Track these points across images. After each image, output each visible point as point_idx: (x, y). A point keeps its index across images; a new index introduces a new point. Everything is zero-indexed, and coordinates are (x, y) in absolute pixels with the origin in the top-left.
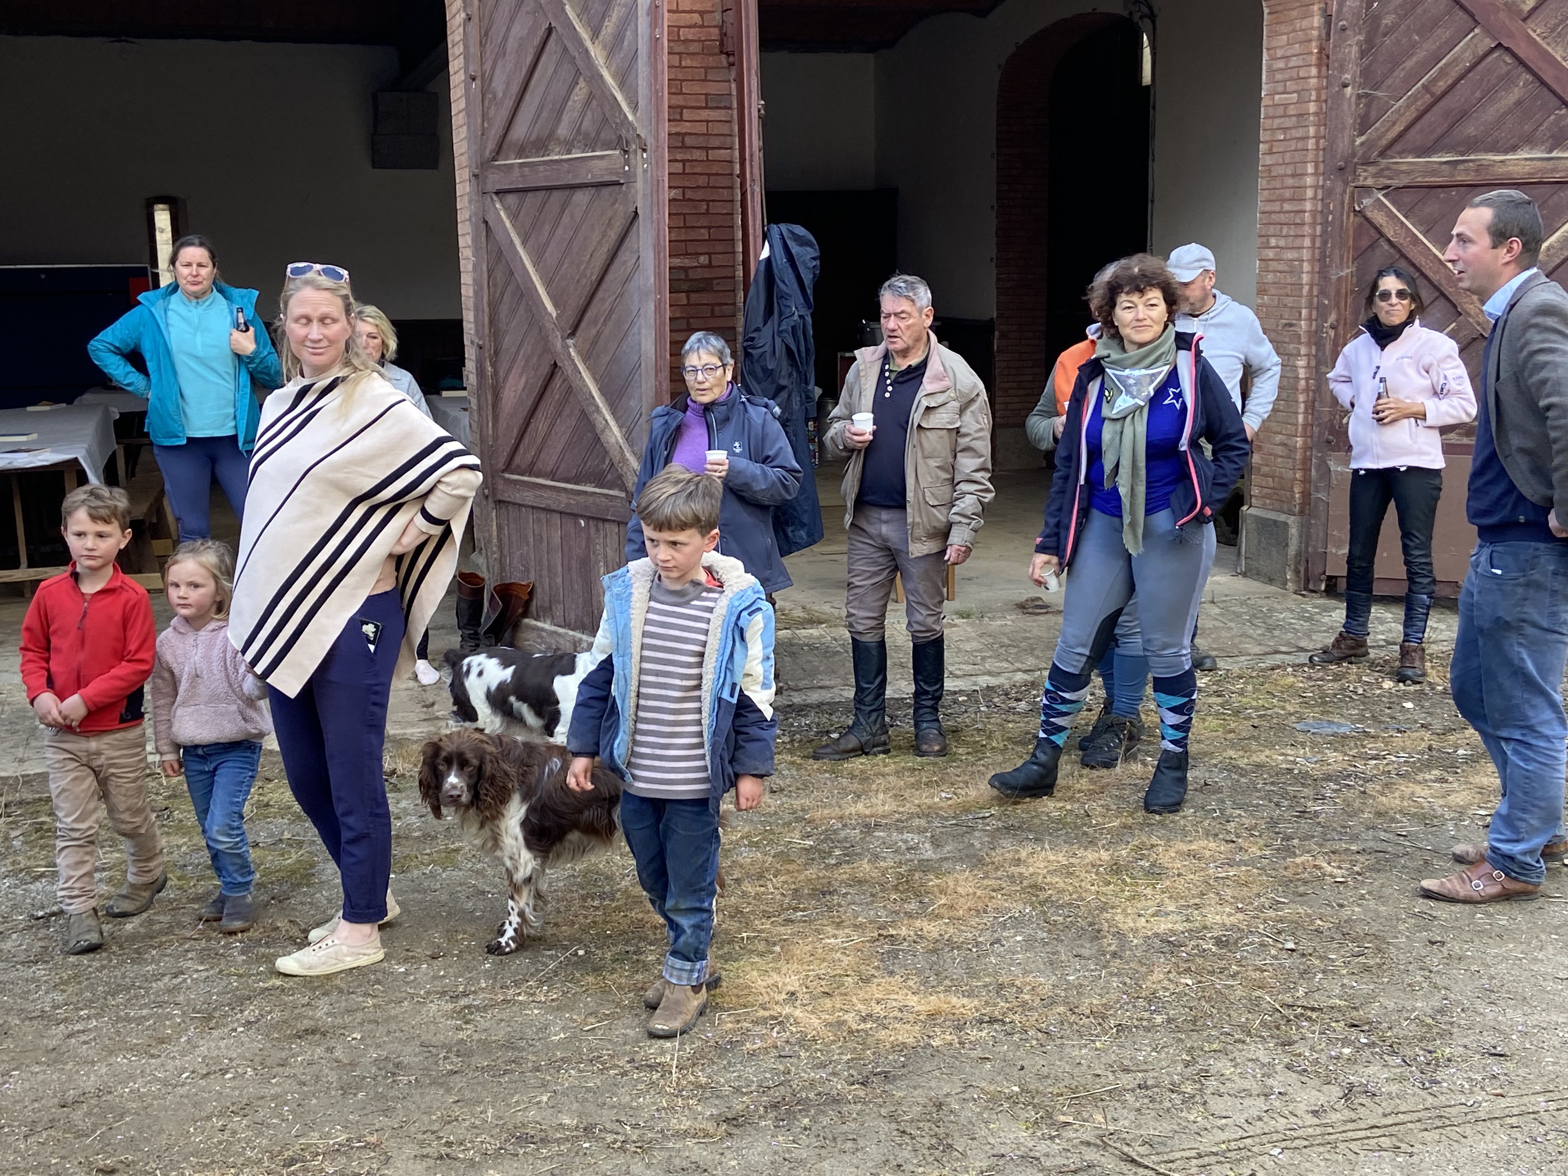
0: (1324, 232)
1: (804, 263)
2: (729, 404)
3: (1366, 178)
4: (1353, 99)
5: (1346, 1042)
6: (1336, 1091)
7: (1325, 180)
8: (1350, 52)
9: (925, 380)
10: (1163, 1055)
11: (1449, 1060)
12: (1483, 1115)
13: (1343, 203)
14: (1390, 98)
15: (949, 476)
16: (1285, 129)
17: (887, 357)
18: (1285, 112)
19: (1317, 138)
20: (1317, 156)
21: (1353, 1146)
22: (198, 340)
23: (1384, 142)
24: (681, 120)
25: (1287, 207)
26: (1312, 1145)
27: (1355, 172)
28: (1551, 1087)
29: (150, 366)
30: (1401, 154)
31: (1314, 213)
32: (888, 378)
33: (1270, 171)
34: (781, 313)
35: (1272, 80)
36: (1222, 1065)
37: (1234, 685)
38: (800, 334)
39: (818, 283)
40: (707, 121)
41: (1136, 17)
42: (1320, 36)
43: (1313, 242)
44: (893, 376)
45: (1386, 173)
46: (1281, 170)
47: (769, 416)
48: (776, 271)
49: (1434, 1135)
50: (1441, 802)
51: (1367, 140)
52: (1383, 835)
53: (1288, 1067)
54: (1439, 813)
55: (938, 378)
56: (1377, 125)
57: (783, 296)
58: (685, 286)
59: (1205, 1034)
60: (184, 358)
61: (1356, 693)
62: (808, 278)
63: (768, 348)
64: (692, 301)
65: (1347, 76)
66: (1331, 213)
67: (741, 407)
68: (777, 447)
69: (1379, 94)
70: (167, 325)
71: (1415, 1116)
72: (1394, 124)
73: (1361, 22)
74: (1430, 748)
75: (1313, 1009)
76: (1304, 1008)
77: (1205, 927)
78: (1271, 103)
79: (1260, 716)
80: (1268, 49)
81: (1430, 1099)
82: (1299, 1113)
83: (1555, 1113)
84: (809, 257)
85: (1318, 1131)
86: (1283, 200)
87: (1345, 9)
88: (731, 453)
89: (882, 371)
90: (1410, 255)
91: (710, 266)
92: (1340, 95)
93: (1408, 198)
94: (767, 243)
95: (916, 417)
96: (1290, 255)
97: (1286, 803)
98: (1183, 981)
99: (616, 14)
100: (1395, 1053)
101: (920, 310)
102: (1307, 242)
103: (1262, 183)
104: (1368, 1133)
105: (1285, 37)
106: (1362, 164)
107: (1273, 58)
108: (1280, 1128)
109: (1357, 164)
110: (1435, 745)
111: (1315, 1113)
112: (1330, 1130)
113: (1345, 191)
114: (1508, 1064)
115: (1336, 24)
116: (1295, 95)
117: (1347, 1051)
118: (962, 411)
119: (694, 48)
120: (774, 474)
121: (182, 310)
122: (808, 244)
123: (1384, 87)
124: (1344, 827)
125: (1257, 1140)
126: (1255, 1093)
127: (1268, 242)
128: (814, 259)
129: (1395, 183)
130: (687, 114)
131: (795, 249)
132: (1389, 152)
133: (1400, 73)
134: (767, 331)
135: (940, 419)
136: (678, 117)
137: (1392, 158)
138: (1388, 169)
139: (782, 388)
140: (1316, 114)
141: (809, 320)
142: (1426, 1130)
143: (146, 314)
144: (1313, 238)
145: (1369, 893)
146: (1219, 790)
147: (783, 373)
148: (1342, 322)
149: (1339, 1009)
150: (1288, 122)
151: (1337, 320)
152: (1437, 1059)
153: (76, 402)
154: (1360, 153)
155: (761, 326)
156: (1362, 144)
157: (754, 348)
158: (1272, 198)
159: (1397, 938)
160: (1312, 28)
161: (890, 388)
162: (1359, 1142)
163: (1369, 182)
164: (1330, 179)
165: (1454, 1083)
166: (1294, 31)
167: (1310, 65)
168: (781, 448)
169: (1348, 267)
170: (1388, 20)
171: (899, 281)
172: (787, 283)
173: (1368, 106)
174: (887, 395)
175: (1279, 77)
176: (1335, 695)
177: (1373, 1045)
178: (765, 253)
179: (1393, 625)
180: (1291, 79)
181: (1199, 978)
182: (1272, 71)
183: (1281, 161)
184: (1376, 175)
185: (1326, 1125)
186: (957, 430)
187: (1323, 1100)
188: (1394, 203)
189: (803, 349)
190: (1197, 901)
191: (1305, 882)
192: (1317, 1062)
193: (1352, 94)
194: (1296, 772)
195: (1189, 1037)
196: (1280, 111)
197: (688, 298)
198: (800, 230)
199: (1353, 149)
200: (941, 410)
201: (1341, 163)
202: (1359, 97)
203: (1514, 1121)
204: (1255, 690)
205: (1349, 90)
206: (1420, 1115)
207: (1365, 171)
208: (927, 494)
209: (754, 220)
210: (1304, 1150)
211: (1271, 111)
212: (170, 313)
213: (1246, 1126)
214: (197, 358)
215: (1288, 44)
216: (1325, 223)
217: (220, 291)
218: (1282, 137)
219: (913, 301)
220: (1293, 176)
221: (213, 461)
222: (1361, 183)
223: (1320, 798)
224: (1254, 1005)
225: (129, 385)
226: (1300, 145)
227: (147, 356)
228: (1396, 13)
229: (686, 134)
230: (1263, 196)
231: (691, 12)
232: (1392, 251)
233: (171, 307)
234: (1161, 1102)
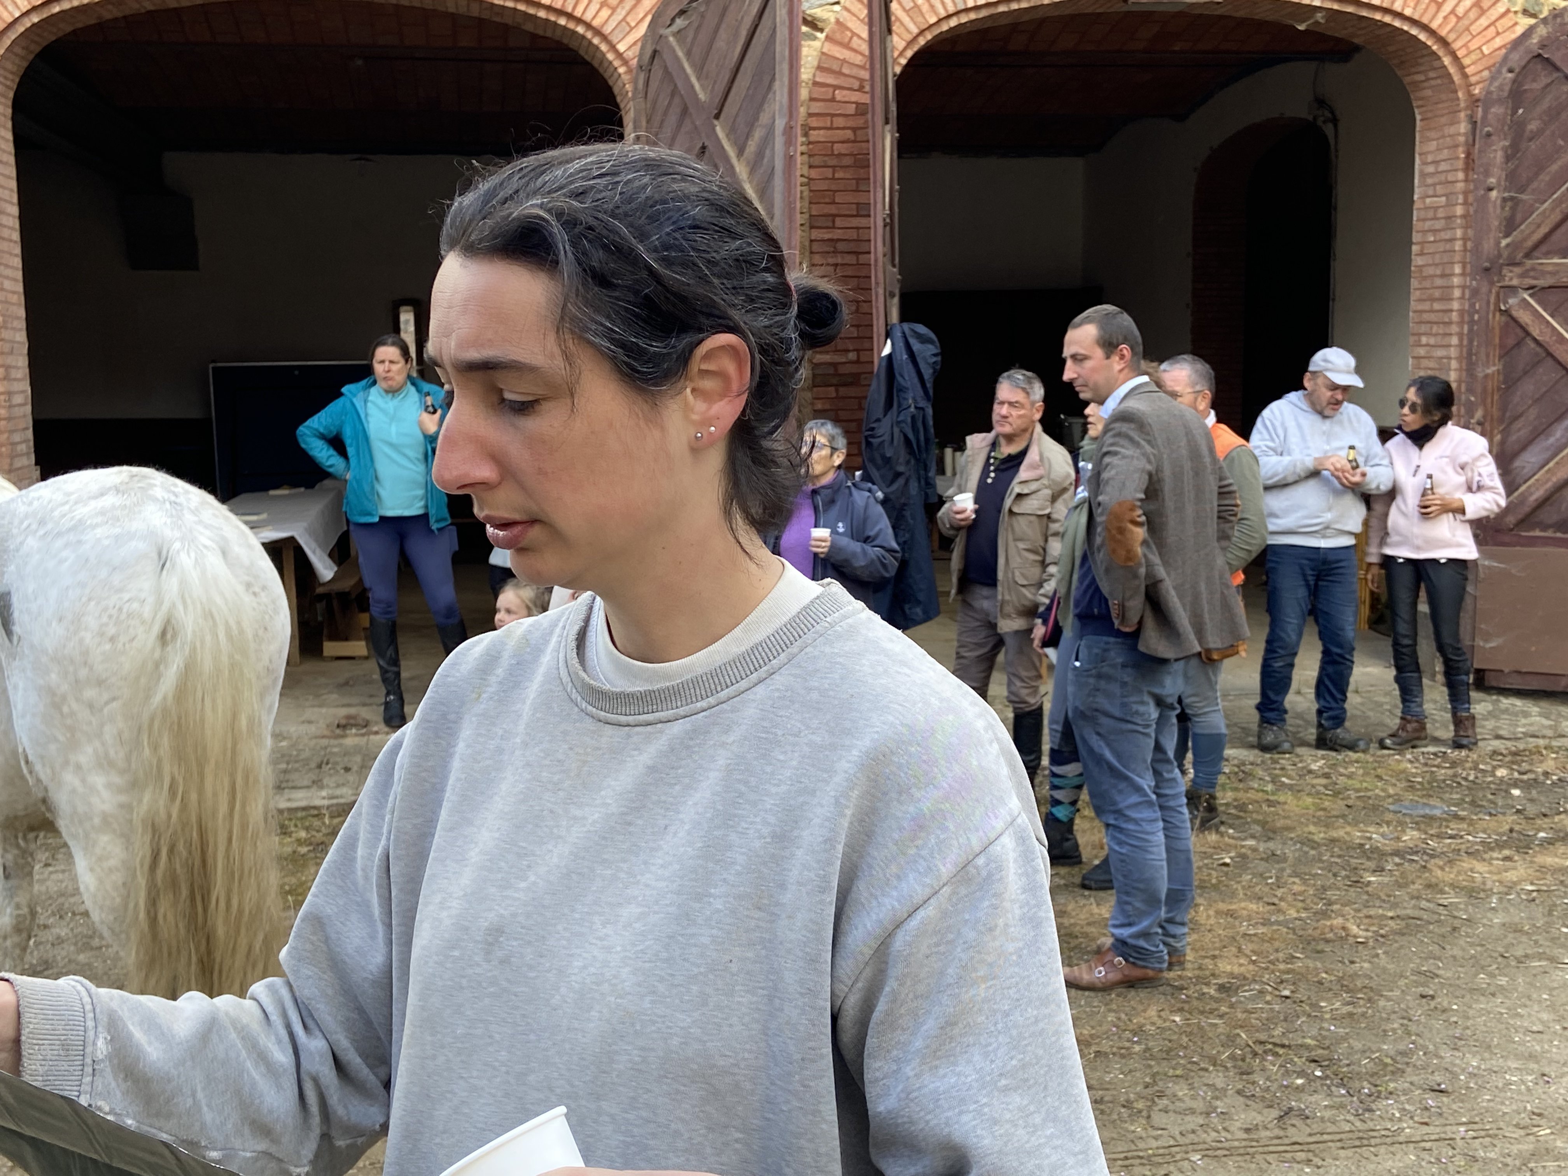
0: (1471, 330)
1: (924, 358)
2: (835, 488)
3: (1511, 279)
4: (1499, 202)
5: (1301, 1074)
6: (1275, 1113)
7: (1471, 280)
8: (1495, 157)
9: (1023, 467)
10: (1129, 1078)
11: (1391, 1093)
12: (1401, 1139)
13: (1488, 302)
14: (1536, 201)
15: (1039, 558)
16: (1435, 231)
17: (994, 445)
18: (1435, 214)
19: (1465, 239)
20: (1465, 257)
21: (1270, 1158)
22: (393, 429)
23: (1530, 243)
24: (834, 227)
25: (1437, 306)
26: (1232, 1155)
27: (1500, 272)
28: (1477, 1119)
29: (351, 451)
30: (1548, 254)
31: (1461, 312)
32: (992, 464)
33: (1421, 271)
34: (899, 405)
35: (1423, 184)
36: (1181, 1090)
37: (1346, 768)
38: (920, 425)
39: (939, 377)
40: (858, 228)
41: (1320, 122)
42: (1467, 141)
43: (1461, 340)
44: (997, 462)
45: (1532, 274)
46: (1430, 271)
47: (872, 500)
48: (896, 366)
49: (1349, 1153)
50: (1495, 878)
51: (1513, 241)
52: (1424, 904)
53: (1239, 1092)
54: (1488, 887)
55: (1034, 467)
56: (1523, 227)
57: (902, 390)
58: (834, 381)
59: (1174, 1062)
60: (380, 444)
61: (1466, 779)
62: (927, 373)
63: (887, 437)
64: (841, 394)
65: (1492, 180)
66: (1477, 312)
67: (847, 491)
68: (877, 529)
69: (1523, 197)
70: (366, 415)
71: (1338, 1137)
72: (1539, 226)
73: (1506, 128)
74: (1511, 831)
75: (1283, 1046)
76: (1275, 1044)
77: (1213, 975)
78: (1422, 206)
79: (1359, 798)
80: (1420, 154)
81: (1358, 1124)
82: (1232, 1129)
83: (1470, 1141)
84: (929, 353)
85: (1244, 1143)
86: (1433, 300)
87: (1490, 116)
88: (834, 532)
89: (989, 458)
90: (1557, 354)
91: (858, 362)
92: (1485, 199)
93: (1554, 297)
94: (889, 341)
95: (1008, 502)
96: (1440, 353)
97: (1344, 873)
98: (1172, 1018)
99: (758, 134)
100: (1343, 1085)
101: (1033, 403)
102: (1455, 340)
103: (1414, 283)
104: (1288, 1148)
105: (1435, 143)
106: (1508, 265)
107: (1425, 163)
108: (1209, 1139)
109: (1502, 265)
110: (1517, 827)
111: (1247, 1130)
112: (1254, 1144)
113: (1490, 291)
114: (1445, 1099)
115: (1481, 131)
116: (1444, 199)
117: (1300, 1081)
118: (1054, 499)
119: (847, 161)
120: (874, 552)
121: (380, 401)
122: (929, 341)
123: (1529, 190)
124: (1389, 896)
125: (1184, 1148)
126: (1198, 1111)
127: (1420, 341)
128: (935, 355)
129: (1541, 283)
130: (839, 222)
131: (916, 346)
132: (1536, 254)
133: (1545, 177)
134: (887, 422)
135: (1030, 506)
136: (830, 224)
137: (1538, 258)
138: (1533, 269)
139: (898, 475)
140: (1464, 217)
141: (930, 411)
142: (1343, 1148)
143: (348, 405)
144: (1460, 335)
145: (1384, 953)
146: (1285, 860)
147: (901, 460)
148: (1489, 418)
149: (1308, 1047)
150: (1439, 225)
151: (1484, 417)
152: (1379, 1092)
153: (317, 487)
154: (1505, 254)
155: (881, 416)
156: (1508, 245)
157: (873, 436)
158: (1424, 297)
159: (1392, 991)
160: (1459, 134)
161: (992, 475)
162: (1276, 1155)
163: (1515, 282)
164: (1475, 279)
165: (1387, 1112)
166: (1443, 137)
167: (1456, 170)
168: (881, 530)
169: (1494, 365)
170: (1533, 126)
171: (1019, 375)
172: (907, 377)
173: (1513, 209)
174: (989, 481)
175: (1429, 181)
176: (1444, 781)
177: (1327, 1077)
178: (887, 350)
179: (1538, 718)
180: (1440, 183)
181: (1188, 1016)
182: (1423, 175)
183: (1431, 262)
184: (1522, 276)
185: (1252, 1140)
186: (1048, 517)
187: (1259, 1119)
188: (1539, 302)
189: (922, 438)
190: (1217, 953)
191: (1327, 941)
192: (1267, 1089)
193: (1497, 198)
194: (1367, 847)
195: (1159, 1064)
196: (1430, 214)
197: (837, 391)
198: (922, 329)
199: (1499, 251)
200: (1033, 496)
201: (1487, 264)
202: (1504, 200)
203: (1428, 1145)
204: (1366, 774)
205: (1494, 194)
206: (1343, 1136)
207: (1511, 271)
208: (1017, 573)
209: (878, 319)
210: (1224, 1159)
211: (1423, 214)
212: (369, 405)
213: (1178, 1137)
214: (391, 445)
215: (1438, 150)
216: (1472, 322)
217: (413, 384)
218: (1432, 239)
219: (1028, 393)
220: (1443, 276)
221: (402, 538)
222: (1507, 283)
223: (1379, 870)
224: (1231, 1040)
225: (331, 466)
226: (1448, 246)
227: (348, 442)
228: (1540, 119)
229: (838, 240)
230: (1415, 295)
231: (843, 128)
232: (1538, 349)
233: (370, 398)
234: (1109, 1115)
